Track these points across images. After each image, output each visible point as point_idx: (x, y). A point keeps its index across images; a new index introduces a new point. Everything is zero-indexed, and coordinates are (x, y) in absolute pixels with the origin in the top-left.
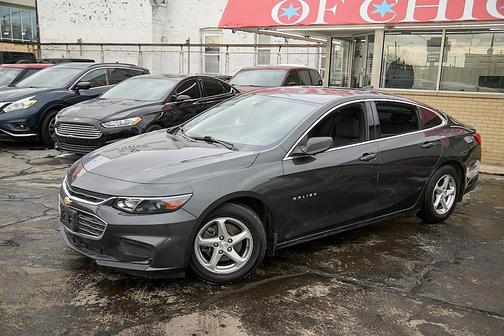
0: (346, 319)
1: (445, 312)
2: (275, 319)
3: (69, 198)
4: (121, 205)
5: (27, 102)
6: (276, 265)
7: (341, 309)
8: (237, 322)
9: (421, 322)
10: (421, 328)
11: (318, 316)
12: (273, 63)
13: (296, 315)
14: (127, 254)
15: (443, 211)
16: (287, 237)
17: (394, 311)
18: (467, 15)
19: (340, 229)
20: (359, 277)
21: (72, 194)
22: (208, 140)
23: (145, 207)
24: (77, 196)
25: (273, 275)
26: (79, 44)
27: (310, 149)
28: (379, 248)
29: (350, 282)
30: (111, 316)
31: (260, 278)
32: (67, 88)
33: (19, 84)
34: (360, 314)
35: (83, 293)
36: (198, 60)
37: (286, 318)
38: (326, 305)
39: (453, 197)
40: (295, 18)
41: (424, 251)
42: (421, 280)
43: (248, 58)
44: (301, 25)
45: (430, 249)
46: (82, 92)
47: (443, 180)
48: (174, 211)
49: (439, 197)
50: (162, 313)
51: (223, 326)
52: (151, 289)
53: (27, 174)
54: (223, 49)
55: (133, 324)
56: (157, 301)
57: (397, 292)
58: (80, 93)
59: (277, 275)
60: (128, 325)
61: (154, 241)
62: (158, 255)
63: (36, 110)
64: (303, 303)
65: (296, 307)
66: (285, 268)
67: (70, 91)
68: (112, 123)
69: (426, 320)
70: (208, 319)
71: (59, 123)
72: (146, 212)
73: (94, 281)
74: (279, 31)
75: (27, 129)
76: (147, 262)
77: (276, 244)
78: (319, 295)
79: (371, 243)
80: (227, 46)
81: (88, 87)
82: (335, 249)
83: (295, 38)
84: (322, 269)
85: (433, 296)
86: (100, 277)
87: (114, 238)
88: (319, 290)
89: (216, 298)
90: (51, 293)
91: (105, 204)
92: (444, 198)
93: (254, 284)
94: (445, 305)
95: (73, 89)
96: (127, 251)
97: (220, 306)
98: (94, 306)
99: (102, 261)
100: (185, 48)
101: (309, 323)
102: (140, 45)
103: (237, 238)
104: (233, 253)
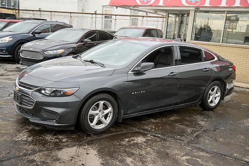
0: (151, 154)
1: (202, 154)
2: (115, 152)
3: (18, 87)
4: (43, 92)
5: (7, 39)
6: (121, 127)
7: (149, 149)
8: (95, 152)
9: (188, 158)
10: (188, 161)
11: (136, 151)
12: (139, 25)
13: (125, 151)
15: (213, 105)
16: (129, 112)
17: (176, 152)
18: (237, 4)
19: (157, 110)
20: (162, 135)
21: (20, 85)
22: (92, 62)
23: (55, 93)
24: (22, 86)
25: (119, 131)
26: (40, 11)
27: (142, 69)
28: (176, 121)
29: (157, 137)
30: (32, 146)
31: (112, 132)
32: (29, 33)
33: (4, 30)
34: (158, 152)
35: (21, 134)
36: (101, 22)
37: (120, 151)
38: (142, 147)
39: (219, 98)
40: (148, 2)
41: (199, 124)
42: (194, 138)
43: (126, 22)
44: (151, 6)
45: (202, 123)
46: (37, 36)
47: (214, 89)
48: (70, 96)
49: (211, 97)
50: (58, 146)
51: (88, 154)
52: (55, 135)
53: (4, 75)
54: (114, 17)
55: (43, 151)
56: (57, 140)
57: (180, 143)
58: (35, 36)
59: (121, 131)
60: (40, 151)
61: (59, 110)
62: (61, 118)
63: (12, 43)
64: (130, 145)
65: (126, 147)
66: (126, 128)
67: (31, 35)
68: (49, 52)
69: (191, 156)
70: (81, 150)
71: (22, 50)
72: (56, 96)
73: (27, 129)
74: (140, 8)
75: (7, 53)
76: (55, 121)
77: (122, 116)
78: (139, 142)
79: (172, 119)
80: (116, 15)
81: (40, 33)
82: (153, 121)
83: (150, 13)
84: (144, 130)
85: (198, 146)
86: (31, 128)
87: (39, 108)
88: (140, 140)
89: (87, 140)
90: (5, 134)
91: (35, 91)
92: (214, 98)
93: (109, 135)
94: (203, 150)
95: (32, 34)
96: (45, 115)
97: (88, 144)
98: (25, 141)
99: (32, 120)
100: (94, 16)
101: (131, 155)
102: (71, 13)
103: (106, 112)
104: (103, 119)
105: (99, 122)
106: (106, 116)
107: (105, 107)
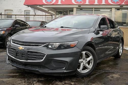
3: (22, 47)
4: (50, 47)
14: (55, 66)
21: (23, 45)
40: (51, 2)
44: (53, 5)
72: (60, 49)
76: (64, 69)
88: (116, 76)
91: (43, 47)
99: (42, 71)
103: (88, 59)
104: (87, 65)
105: (85, 68)
106: (89, 63)
107: (87, 56)
